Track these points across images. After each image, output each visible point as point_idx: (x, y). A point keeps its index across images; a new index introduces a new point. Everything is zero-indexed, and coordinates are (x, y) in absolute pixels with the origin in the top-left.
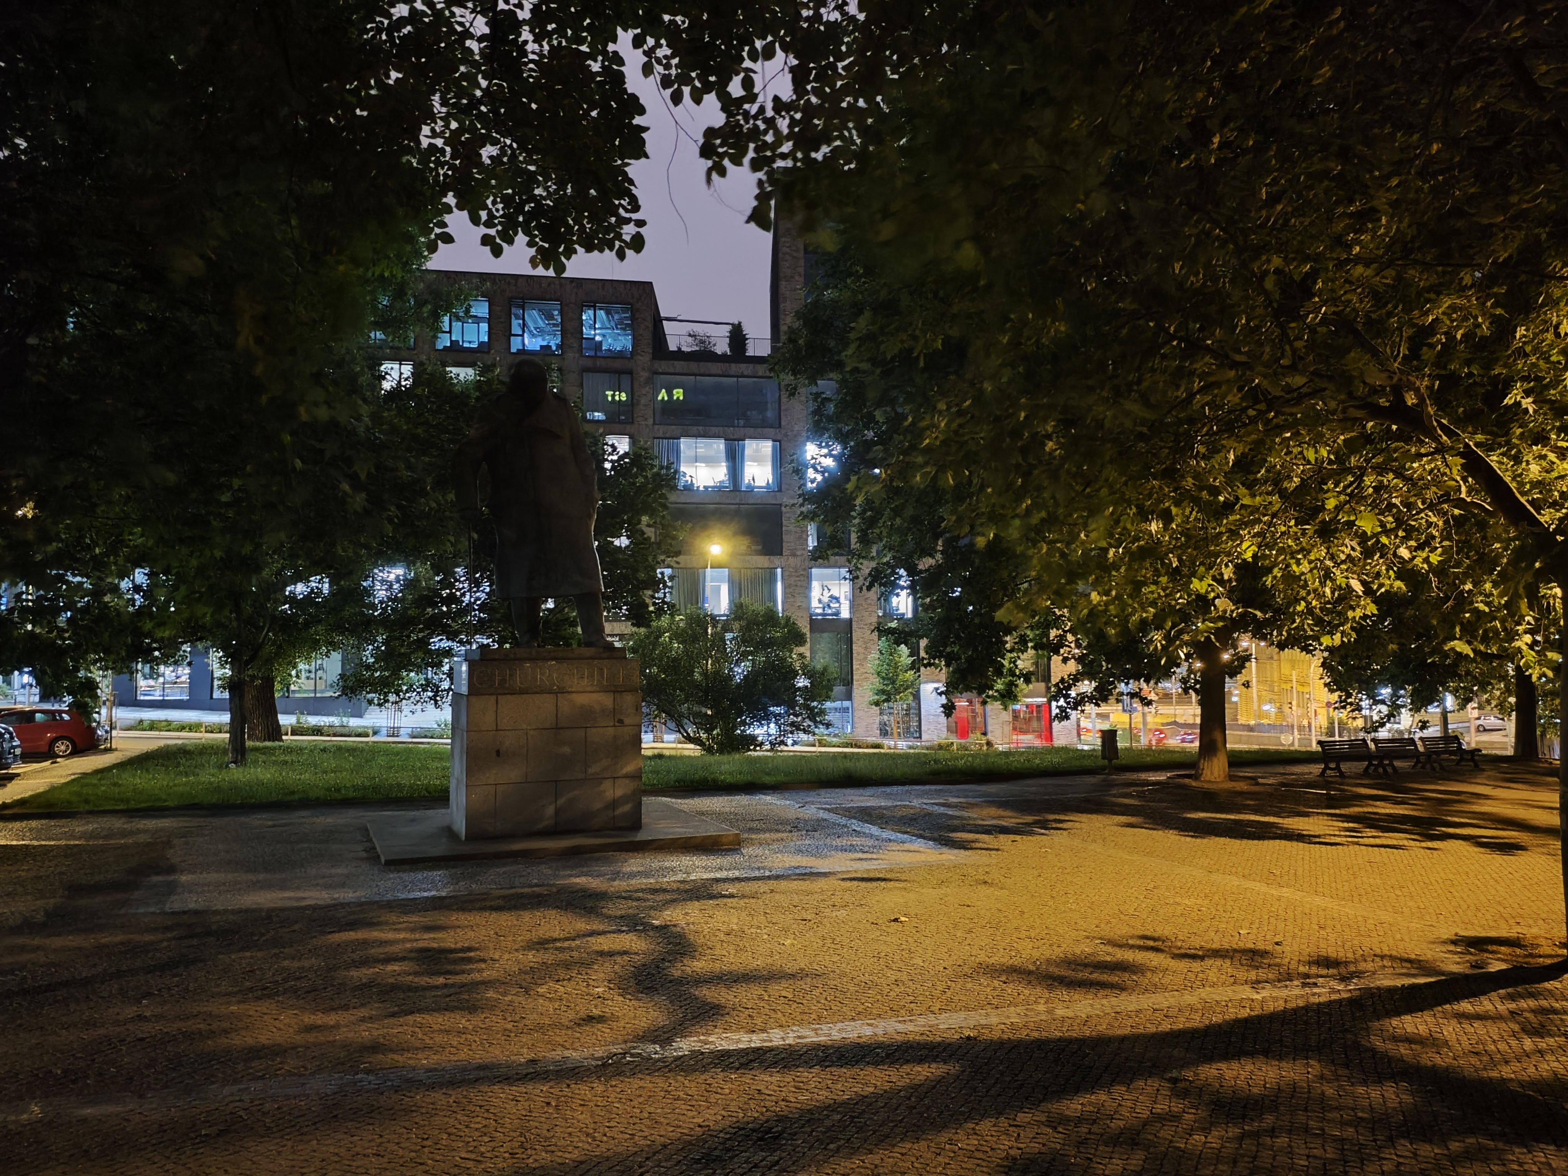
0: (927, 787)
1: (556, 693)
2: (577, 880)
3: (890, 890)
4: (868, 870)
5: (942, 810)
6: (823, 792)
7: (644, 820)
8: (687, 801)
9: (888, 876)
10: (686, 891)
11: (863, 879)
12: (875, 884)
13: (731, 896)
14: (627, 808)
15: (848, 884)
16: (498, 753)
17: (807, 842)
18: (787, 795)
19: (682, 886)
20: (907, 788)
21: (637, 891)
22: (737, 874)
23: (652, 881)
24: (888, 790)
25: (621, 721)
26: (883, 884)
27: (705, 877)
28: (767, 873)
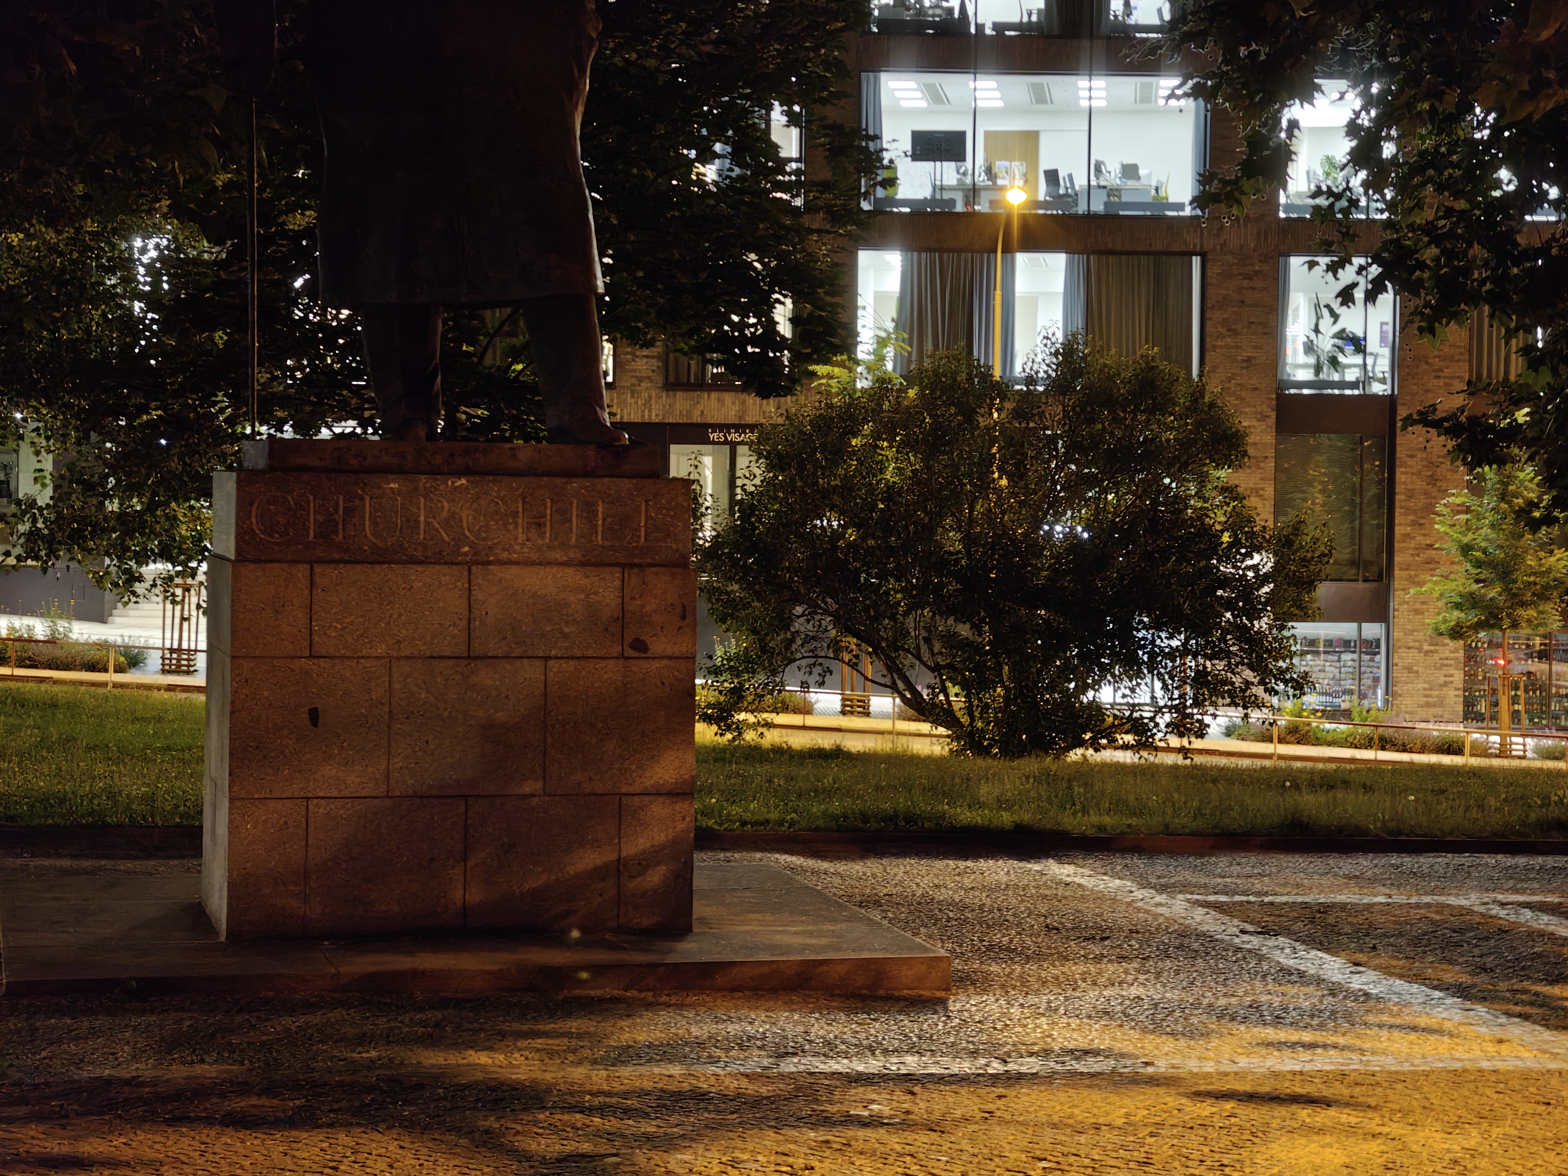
0: (1522, 860)
1: (469, 565)
2: (483, 1058)
3: (1320, 1131)
4: (1276, 1075)
5: (1545, 922)
6: (1222, 862)
7: (699, 908)
8: (841, 867)
9: (1326, 1092)
10: (757, 1102)
11: (1251, 1098)
12: (1281, 1111)
13: (874, 1122)
14: (655, 877)
15: (1206, 1109)
16: (314, 715)
17: (1134, 991)
18: (1119, 862)
19: (751, 1088)
20: (1465, 859)
21: (626, 1095)
22: (911, 1063)
23: (676, 1070)
24: (1408, 861)
25: (640, 646)
26: (1304, 1113)
27: (823, 1068)
28: (996, 1067)
